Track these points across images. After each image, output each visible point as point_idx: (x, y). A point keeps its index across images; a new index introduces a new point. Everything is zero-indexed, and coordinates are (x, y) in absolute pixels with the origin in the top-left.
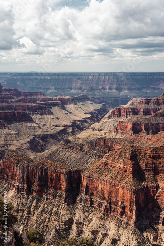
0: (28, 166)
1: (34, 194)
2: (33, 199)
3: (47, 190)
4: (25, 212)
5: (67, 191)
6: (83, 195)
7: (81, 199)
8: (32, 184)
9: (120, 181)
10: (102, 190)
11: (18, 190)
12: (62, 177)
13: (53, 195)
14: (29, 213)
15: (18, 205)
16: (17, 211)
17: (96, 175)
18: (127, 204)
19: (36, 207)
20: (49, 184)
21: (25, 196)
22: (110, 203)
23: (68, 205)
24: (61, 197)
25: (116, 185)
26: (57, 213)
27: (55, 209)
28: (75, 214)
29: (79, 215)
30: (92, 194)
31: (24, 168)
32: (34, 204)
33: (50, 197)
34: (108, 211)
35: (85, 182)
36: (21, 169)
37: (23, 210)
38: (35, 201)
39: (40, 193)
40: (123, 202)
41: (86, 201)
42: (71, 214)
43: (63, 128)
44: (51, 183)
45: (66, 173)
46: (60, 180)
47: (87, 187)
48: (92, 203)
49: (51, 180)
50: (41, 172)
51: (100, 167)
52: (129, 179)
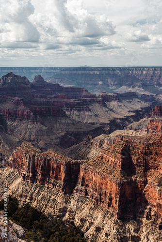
0: (34, 156)
1: (38, 182)
2: (37, 187)
3: (49, 179)
4: (28, 198)
5: (65, 181)
6: (80, 186)
7: (77, 190)
8: (37, 173)
9: (110, 174)
10: (95, 182)
11: (25, 178)
12: (62, 167)
13: (53, 184)
14: (31, 199)
15: (23, 191)
16: (21, 196)
17: (91, 167)
18: (113, 196)
19: (38, 194)
20: (51, 174)
21: (30, 184)
22: (100, 195)
23: (65, 194)
24: (60, 186)
25: (105, 178)
26: (54, 200)
27: (53, 197)
28: (70, 202)
29: (73, 203)
30: (87, 186)
31: (30, 158)
32: (36, 192)
33: (51, 186)
34: (98, 201)
35: (82, 174)
36: (28, 158)
37: (26, 196)
38: (38, 189)
39: (43, 182)
40: (110, 194)
41: (81, 191)
42: (66, 202)
43: (99, 126)
44: (53, 173)
45: (66, 165)
46: (60, 171)
47: (83, 179)
48: (86, 194)
49: (53, 171)
50: (45, 162)
51: (96, 161)
52: (118, 173)
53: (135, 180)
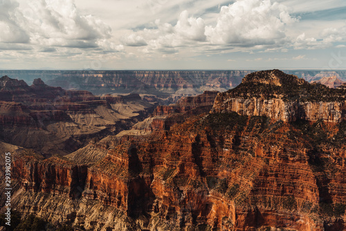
0: (36, 163)
1: (43, 191)
2: (41, 195)
3: (54, 186)
4: (32, 208)
5: (72, 186)
6: (88, 189)
7: (86, 193)
8: (41, 181)
9: (118, 174)
10: (104, 184)
11: (27, 187)
12: (68, 172)
13: (59, 191)
14: (35, 209)
15: (25, 202)
16: (24, 207)
17: (99, 169)
18: (122, 194)
19: (43, 203)
20: (57, 180)
21: (33, 193)
22: (110, 195)
23: (73, 199)
24: (67, 192)
25: (114, 178)
26: (61, 207)
27: (60, 204)
28: (79, 207)
29: (82, 207)
30: (96, 188)
31: (32, 166)
32: (41, 201)
33: (57, 193)
34: (107, 202)
35: (90, 177)
36: (30, 166)
37: (30, 207)
38: (43, 198)
39: (48, 189)
40: (119, 193)
41: (90, 194)
42: (74, 207)
43: (105, 127)
44: (59, 179)
45: (72, 169)
46: (66, 176)
47: (91, 181)
48: (96, 196)
49: (58, 177)
50: (49, 169)
51: (104, 162)
52: (125, 171)
53: (143, 177)
